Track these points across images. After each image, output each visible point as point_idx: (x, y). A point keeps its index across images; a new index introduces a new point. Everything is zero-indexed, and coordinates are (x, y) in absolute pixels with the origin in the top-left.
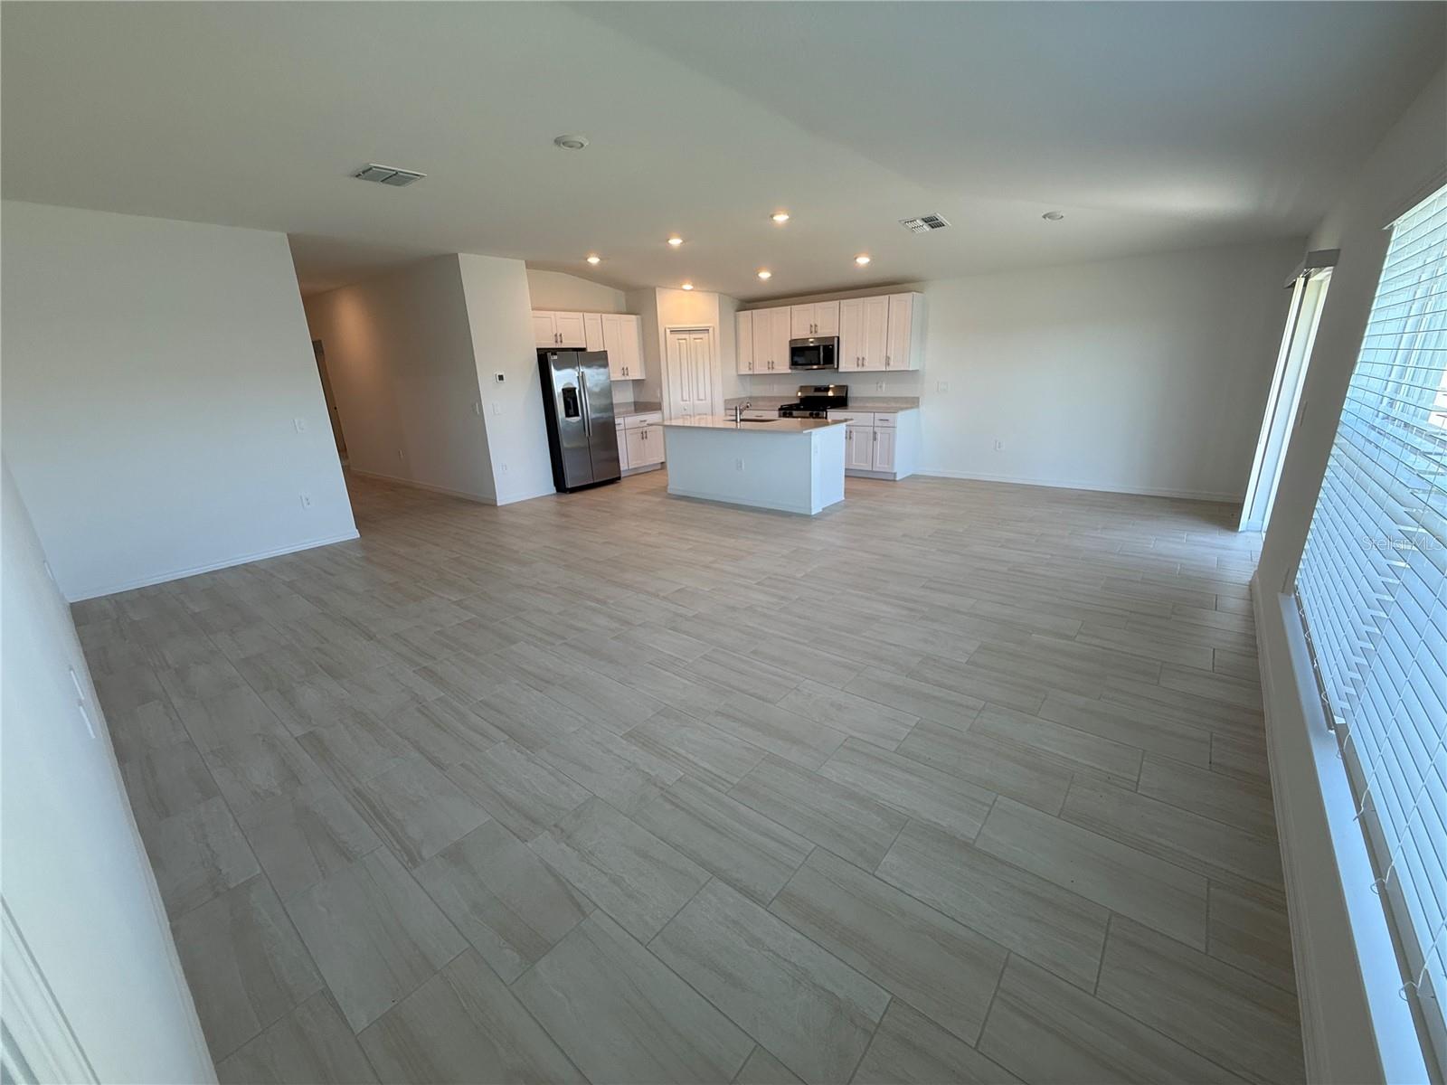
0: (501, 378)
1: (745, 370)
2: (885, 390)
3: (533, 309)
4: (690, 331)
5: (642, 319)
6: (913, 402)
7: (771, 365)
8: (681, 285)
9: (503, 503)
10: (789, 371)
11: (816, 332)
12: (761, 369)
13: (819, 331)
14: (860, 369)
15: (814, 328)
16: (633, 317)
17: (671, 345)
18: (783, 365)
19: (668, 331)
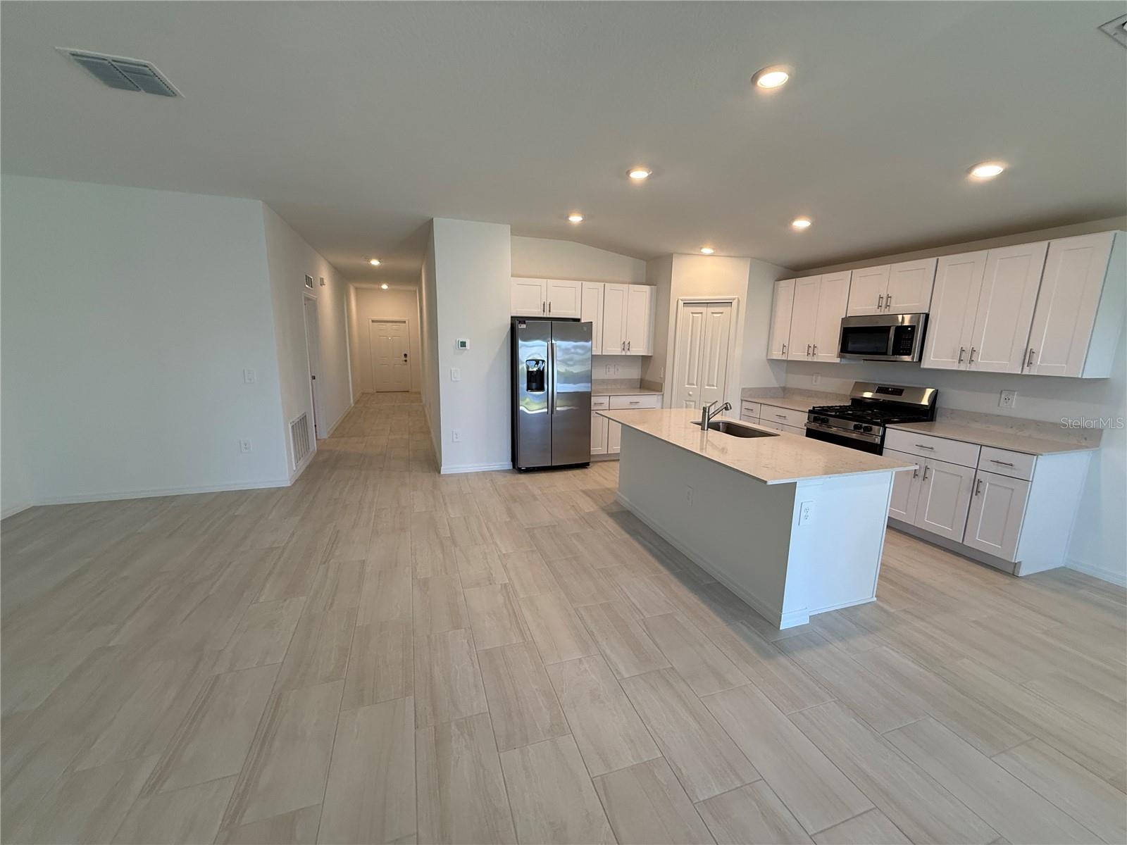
0: (463, 344)
1: (777, 355)
2: (1016, 406)
3: (512, 276)
4: (707, 304)
5: (658, 292)
6: (1087, 437)
7: (812, 350)
8: (701, 248)
9: (448, 472)
10: (838, 360)
11: (887, 306)
12: (798, 354)
13: (893, 305)
14: (962, 367)
15: (885, 300)
16: (648, 287)
17: (682, 319)
18: (829, 351)
19: (681, 303)
